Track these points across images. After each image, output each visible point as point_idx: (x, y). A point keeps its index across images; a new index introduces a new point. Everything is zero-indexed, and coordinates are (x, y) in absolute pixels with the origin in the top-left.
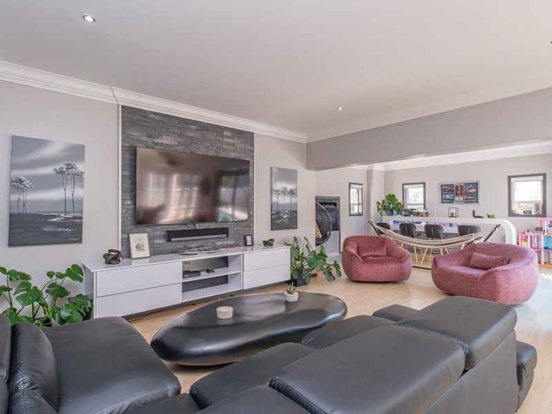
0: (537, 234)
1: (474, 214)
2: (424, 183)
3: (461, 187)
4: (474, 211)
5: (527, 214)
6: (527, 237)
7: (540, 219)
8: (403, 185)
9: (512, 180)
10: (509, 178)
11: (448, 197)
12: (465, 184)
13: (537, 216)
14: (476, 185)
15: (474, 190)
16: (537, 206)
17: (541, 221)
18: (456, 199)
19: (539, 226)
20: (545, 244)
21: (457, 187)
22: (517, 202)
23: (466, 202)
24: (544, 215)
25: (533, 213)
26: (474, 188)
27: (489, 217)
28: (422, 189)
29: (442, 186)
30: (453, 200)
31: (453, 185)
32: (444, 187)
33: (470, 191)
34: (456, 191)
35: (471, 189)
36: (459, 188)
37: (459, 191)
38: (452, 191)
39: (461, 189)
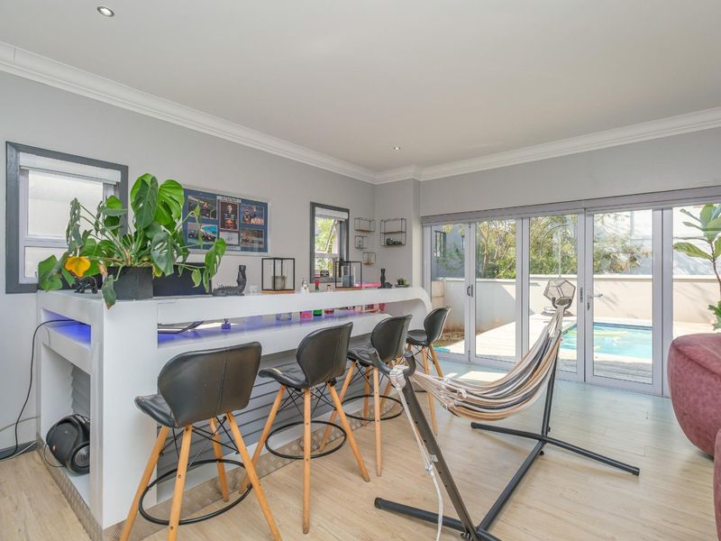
2: (123, 169)
3: (234, 206)
9: (317, 211)
10: (313, 206)
12: (244, 201)
14: (262, 208)
18: (224, 237)
21: (224, 205)
23: (242, 249)
27: (399, 284)
29: (187, 192)
31: (215, 196)
32: (190, 197)
33: (253, 221)
34: (223, 217)
35: (255, 216)
36: (230, 208)
37: (229, 216)
38: (214, 215)
39: (234, 212)
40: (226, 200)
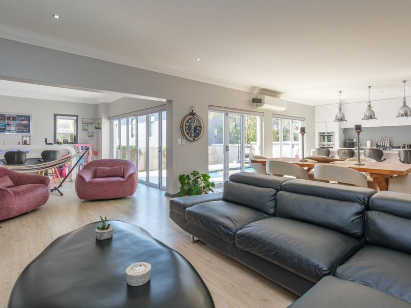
1: (46, 141)
3: (13, 117)
4: (46, 139)
5: (66, 142)
10: (55, 115)
13: (72, 143)
14: (28, 118)
15: (26, 122)
16: (71, 136)
18: (8, 128)
21: (9, 118)
22: (58, 133)
23: (17, 132)
24: (75, 142)
25: (69, 141)
26: (26, 120)
30: (4, 129)
31: (4, 115)
33: (22, 122)
34: (8, 121)
37: (11, 121)
38: (4, 121)
40: (10, 116)
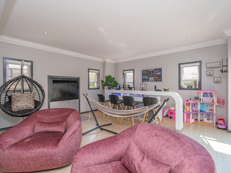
0: (196, 101)
1: (155, 88)
2: (133, 70)
3: (153, 71)
4: (155, 86)
5: (190, 88)
6: (189, 104)
7: (198, 91)
8: (123, 71)
9: (181, 66)
10: (179, 65)
11: (146, 77)
12: (155, 69)
13: (196, 89)
14: (160, 70)
15: (159, 73)
16: (195, 82)
17: (198, 93)
18: (150, 79)
19: (197, 96)
20: (200, 108)
21: (150, 71)
23: (155, 81)
24: (200, 88)
25: (193, 87)
26: (160, 72)
27: (165, 90)
28: (132, 73)
29: (143, 71)
30: (148, 79)
31: (148, 70)
32: (143, 72)
33: (157, 74)
34: (150, 74)
35: (158, 72)
36: (152, 72)
37: (151, 74)
38: (148, 74)
39: (153, 72)
40: (151, 70)
